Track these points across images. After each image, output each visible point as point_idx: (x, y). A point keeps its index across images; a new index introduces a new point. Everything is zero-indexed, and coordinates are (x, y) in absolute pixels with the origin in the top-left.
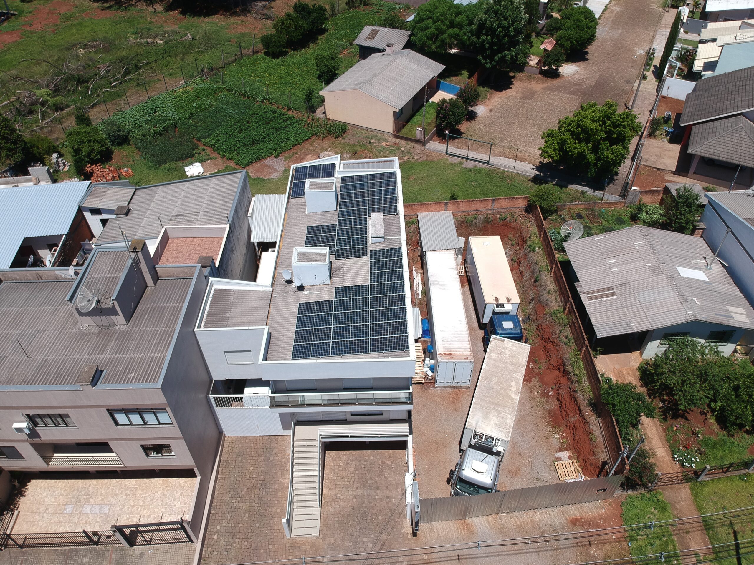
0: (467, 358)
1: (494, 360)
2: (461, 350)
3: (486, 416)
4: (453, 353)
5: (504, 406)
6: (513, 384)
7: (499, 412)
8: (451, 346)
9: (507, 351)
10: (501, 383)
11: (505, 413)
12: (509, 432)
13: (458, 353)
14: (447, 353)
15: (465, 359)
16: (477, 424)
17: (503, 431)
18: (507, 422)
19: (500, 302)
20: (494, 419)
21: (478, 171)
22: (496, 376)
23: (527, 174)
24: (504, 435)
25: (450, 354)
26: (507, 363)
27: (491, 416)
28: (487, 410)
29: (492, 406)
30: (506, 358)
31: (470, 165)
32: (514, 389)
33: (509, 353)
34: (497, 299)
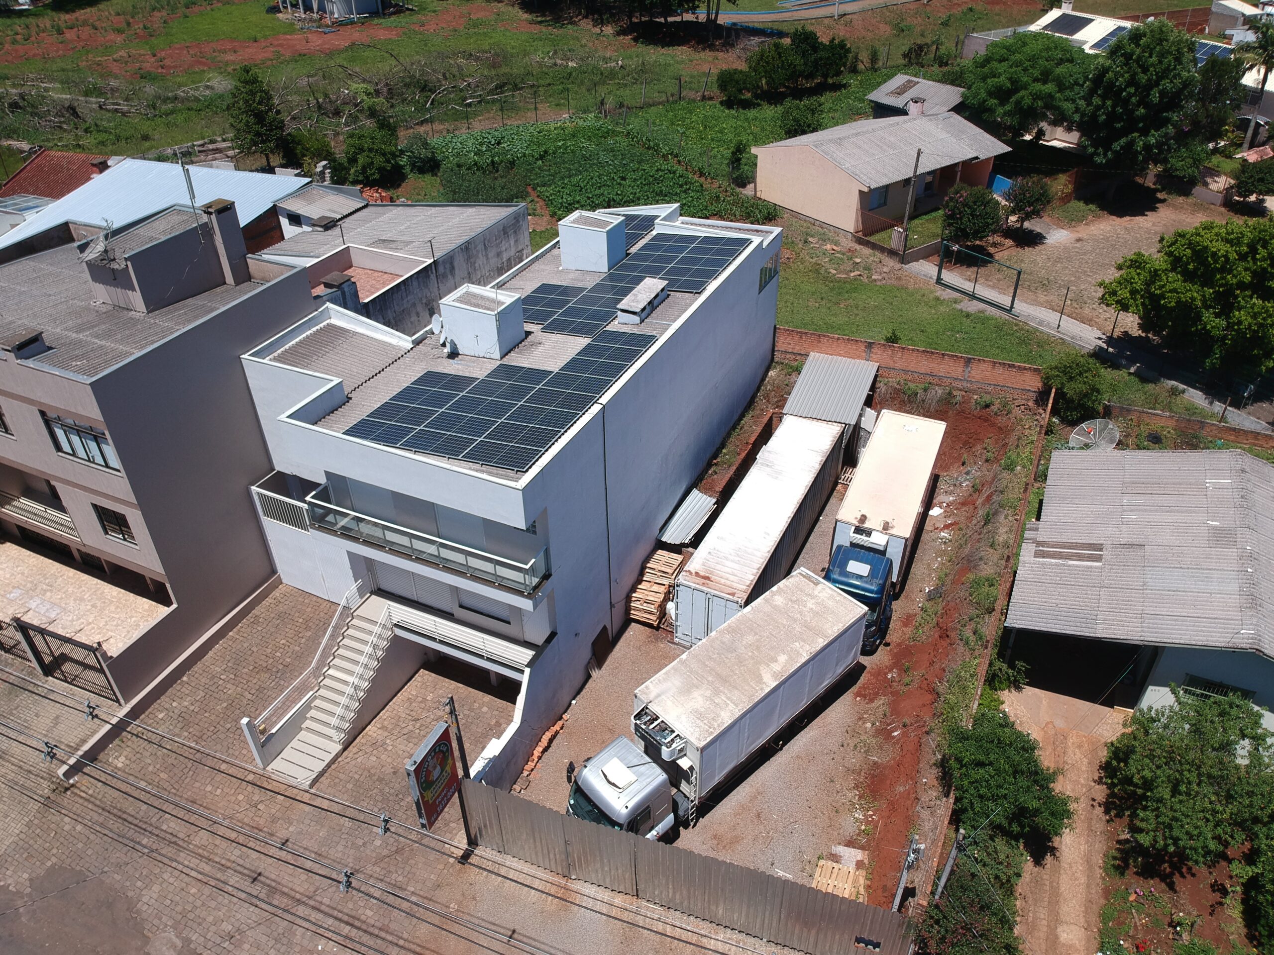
0: (733, 594)
1: (775, 607)
2: (732, 578)
3: (687, 690)
4: (713, 578)
5: (735, 688)
6: (782, 658)
7: (717, 692)
8: (718, 567)
9: (813, 601)
10: (758, 648)
11: (729, 699)
12: (712, 733)
13: (723, 581)
14: (702, 574)
15: (729, 594)
16: (658, 696)
17: (700, 727)
18: (718, 716)
19: (867, 525)
20: (698, 700)
21: (981, 319)
22: (756, 634)
23: (1080, 343)
24: (697, 735)
25: (708, 578)
26: (795, 620)
27: (696, 694)
28: (695, 681)
29: (710, 679)
30: (801, 613)
31: (973, 307)
32: (776, 667)
33: (814, 607)
34: (863, 518)
